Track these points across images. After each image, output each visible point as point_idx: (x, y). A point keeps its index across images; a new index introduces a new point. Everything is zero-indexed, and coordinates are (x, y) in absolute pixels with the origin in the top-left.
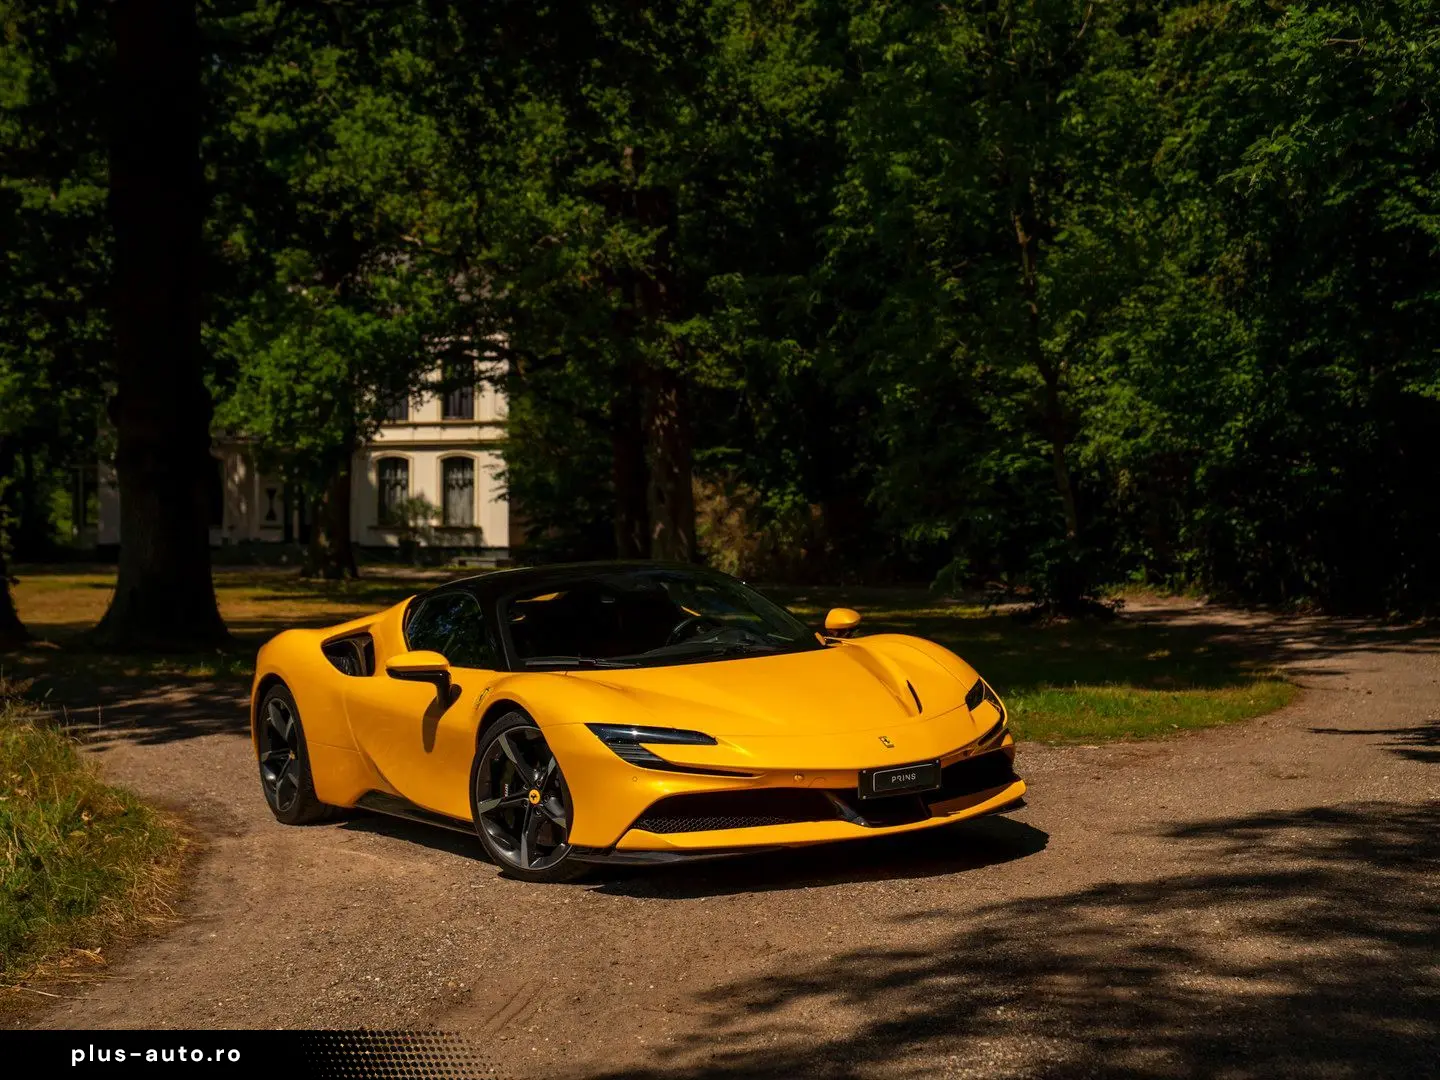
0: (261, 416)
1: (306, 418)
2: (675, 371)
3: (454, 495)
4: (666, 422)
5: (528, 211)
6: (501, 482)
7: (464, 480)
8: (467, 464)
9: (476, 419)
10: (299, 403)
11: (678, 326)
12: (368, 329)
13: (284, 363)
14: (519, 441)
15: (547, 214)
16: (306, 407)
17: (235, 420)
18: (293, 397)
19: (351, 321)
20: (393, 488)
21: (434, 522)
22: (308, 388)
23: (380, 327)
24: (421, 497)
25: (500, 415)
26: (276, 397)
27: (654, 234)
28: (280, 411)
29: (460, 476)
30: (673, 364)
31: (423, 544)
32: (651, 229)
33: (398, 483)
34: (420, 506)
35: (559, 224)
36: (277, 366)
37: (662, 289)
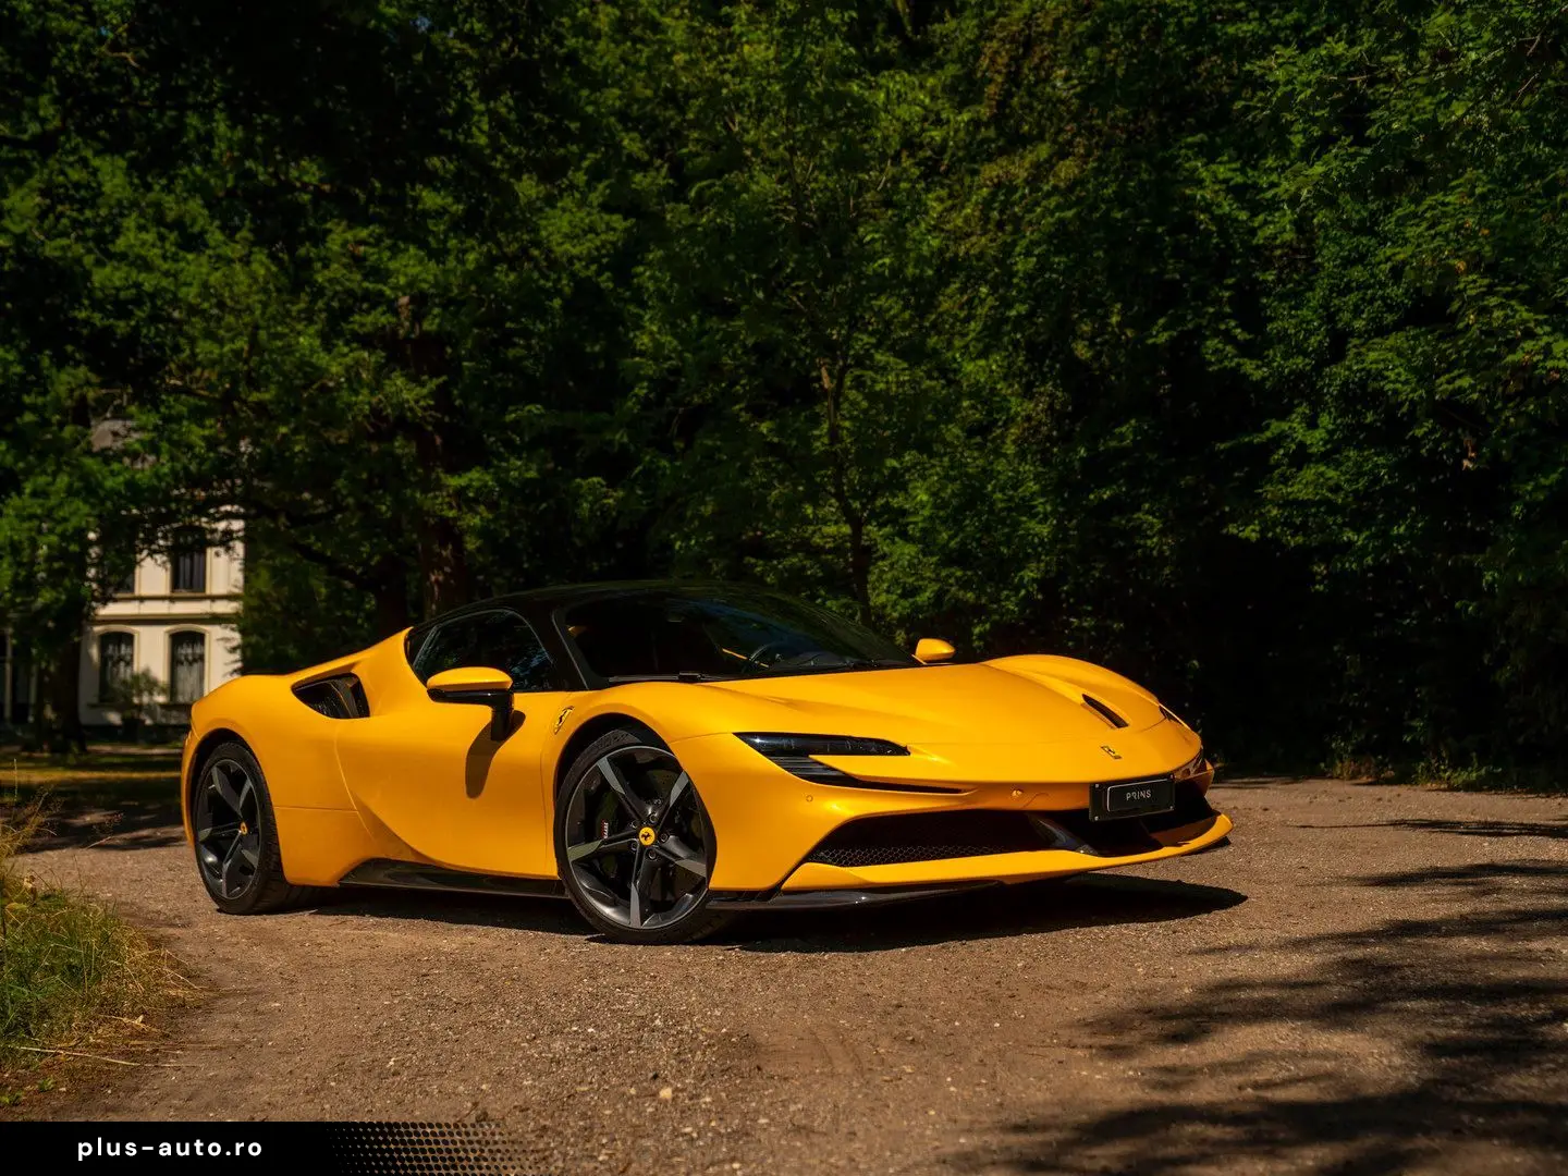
2: (452, 521)
3: (182, 671)
4: (441, 578)
5: (301, 356)
6: (237, 656)
7: (193, 654)
8: (198, 638)
9: (208, 592)
11: (456, 478)
12: (121, 479)
14: (256, 615)
15: (322, 359)
20: (116, 664)
21: (161, 699)
24: (146, 674)
25: (234, 587)
27: (433, 384)
29: (190, 651)
30: (451, 515)
31: (148, 722)
32: (431, 378)
33: (121, 659)
34: (146, 682)
35: (334, 369)
37: (438, 441)
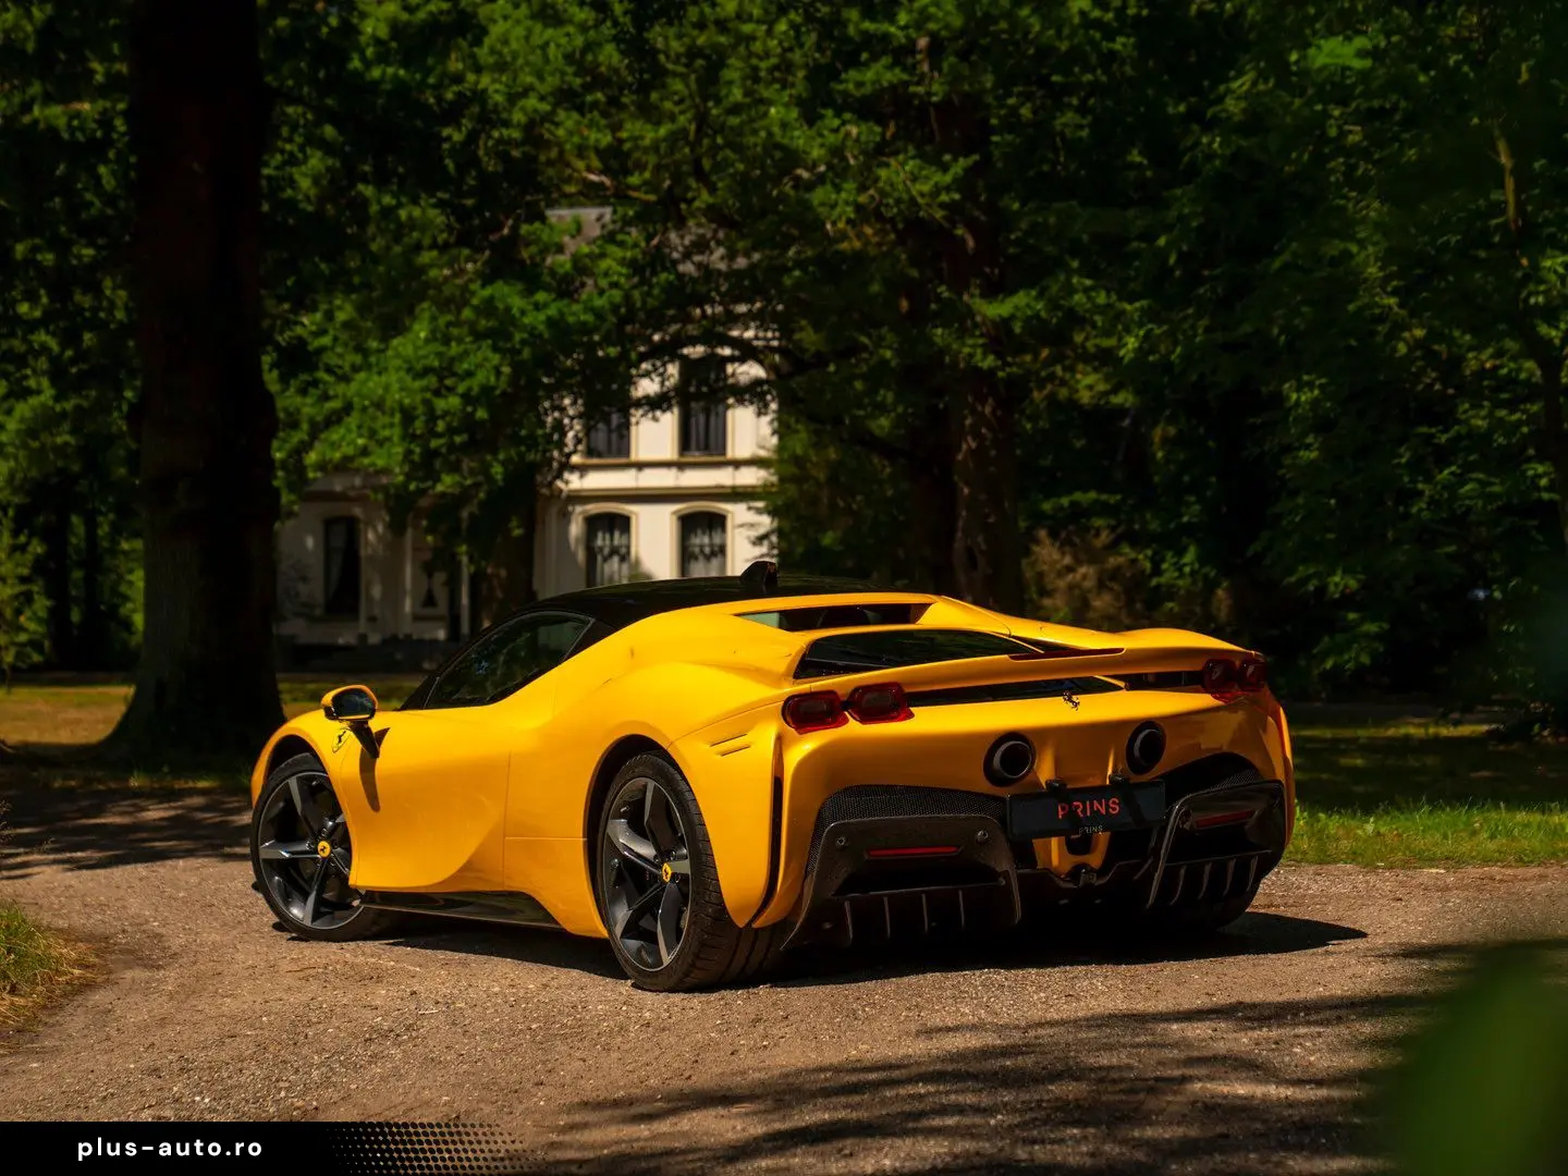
0: (387, 445)
1: (452, 447)
2: (992, 372)
3: (697, 568)
5: (770, 134)
6: (764, 548)
7: (711, 545)
8: (717, 522)
9: (730, 454)
10: (441, 426)
11: (995, 305)
12: (544, 315)
13: (419, 367)
14: (792, 487)
15: (799, 138)
16: (451, 431)
17: (350, 451)
18: (432, 417)
19: (517, 302)
20: (608, 558)
22: (454, 402)
23: (561, 314)
25: (763, 447)
26: (408, 416)
27: (962, 164)
28: (414, 437)
29: (706, 540)
30: (989, 362)
32: (956, 159)
33: (614, 551)
35: (816, 153)
36: (409, 370)
37: (971, 247)
